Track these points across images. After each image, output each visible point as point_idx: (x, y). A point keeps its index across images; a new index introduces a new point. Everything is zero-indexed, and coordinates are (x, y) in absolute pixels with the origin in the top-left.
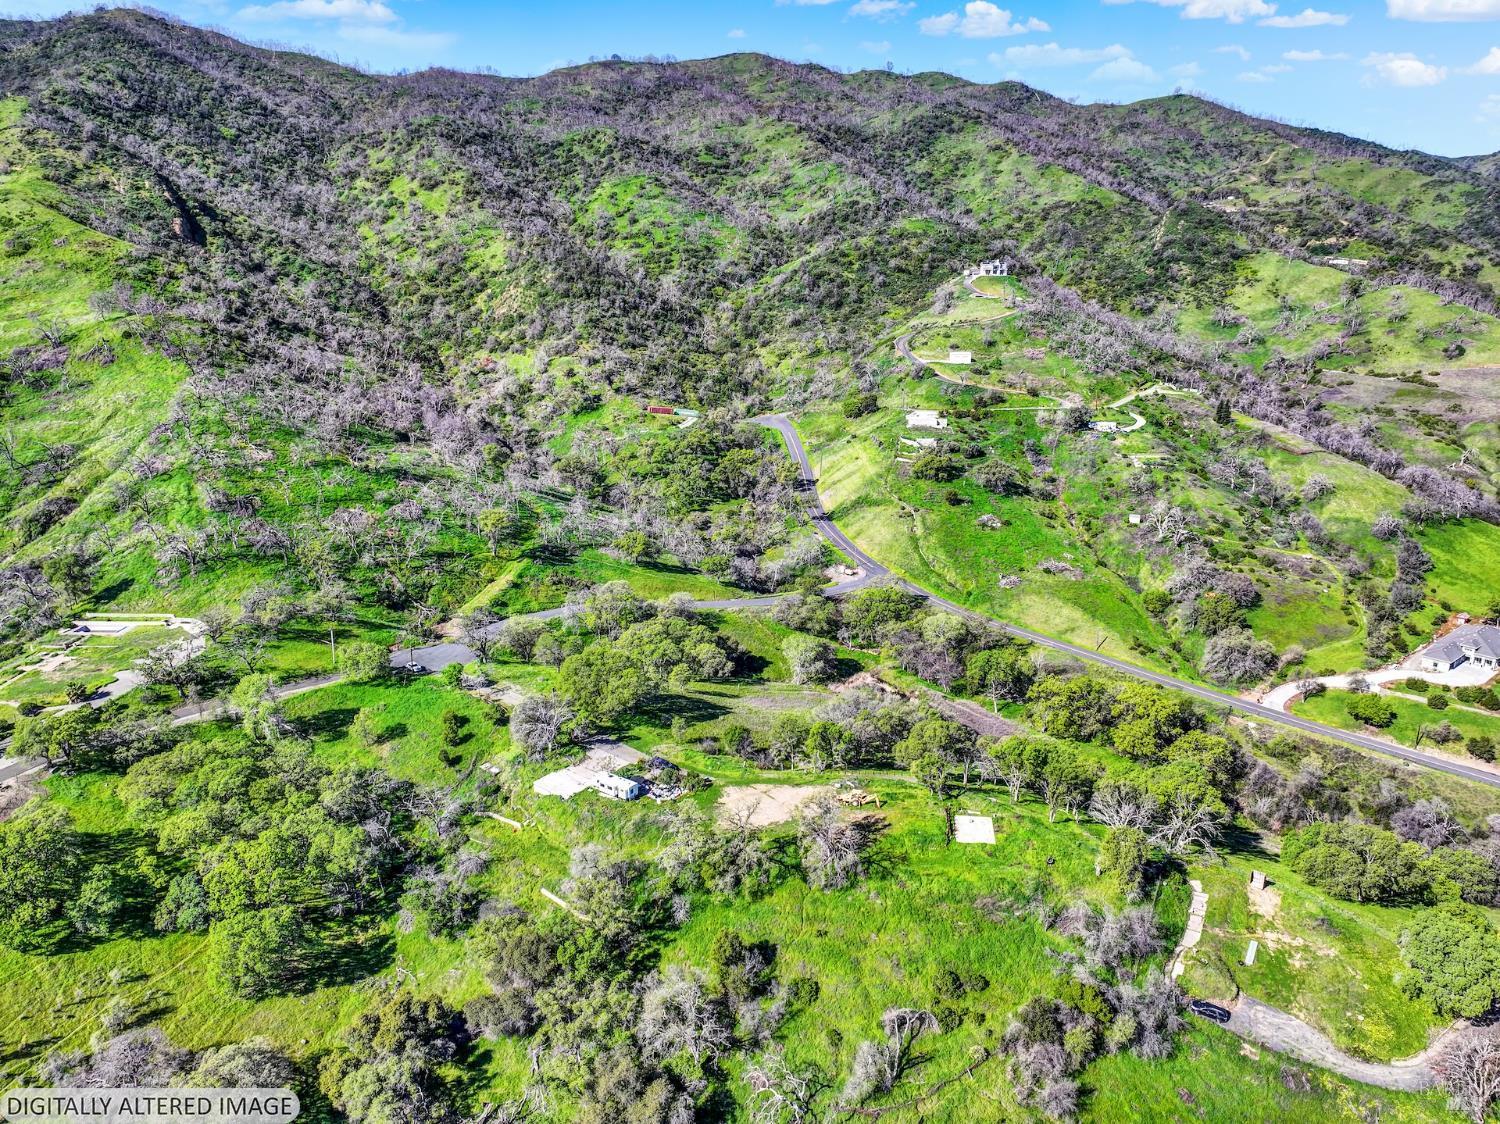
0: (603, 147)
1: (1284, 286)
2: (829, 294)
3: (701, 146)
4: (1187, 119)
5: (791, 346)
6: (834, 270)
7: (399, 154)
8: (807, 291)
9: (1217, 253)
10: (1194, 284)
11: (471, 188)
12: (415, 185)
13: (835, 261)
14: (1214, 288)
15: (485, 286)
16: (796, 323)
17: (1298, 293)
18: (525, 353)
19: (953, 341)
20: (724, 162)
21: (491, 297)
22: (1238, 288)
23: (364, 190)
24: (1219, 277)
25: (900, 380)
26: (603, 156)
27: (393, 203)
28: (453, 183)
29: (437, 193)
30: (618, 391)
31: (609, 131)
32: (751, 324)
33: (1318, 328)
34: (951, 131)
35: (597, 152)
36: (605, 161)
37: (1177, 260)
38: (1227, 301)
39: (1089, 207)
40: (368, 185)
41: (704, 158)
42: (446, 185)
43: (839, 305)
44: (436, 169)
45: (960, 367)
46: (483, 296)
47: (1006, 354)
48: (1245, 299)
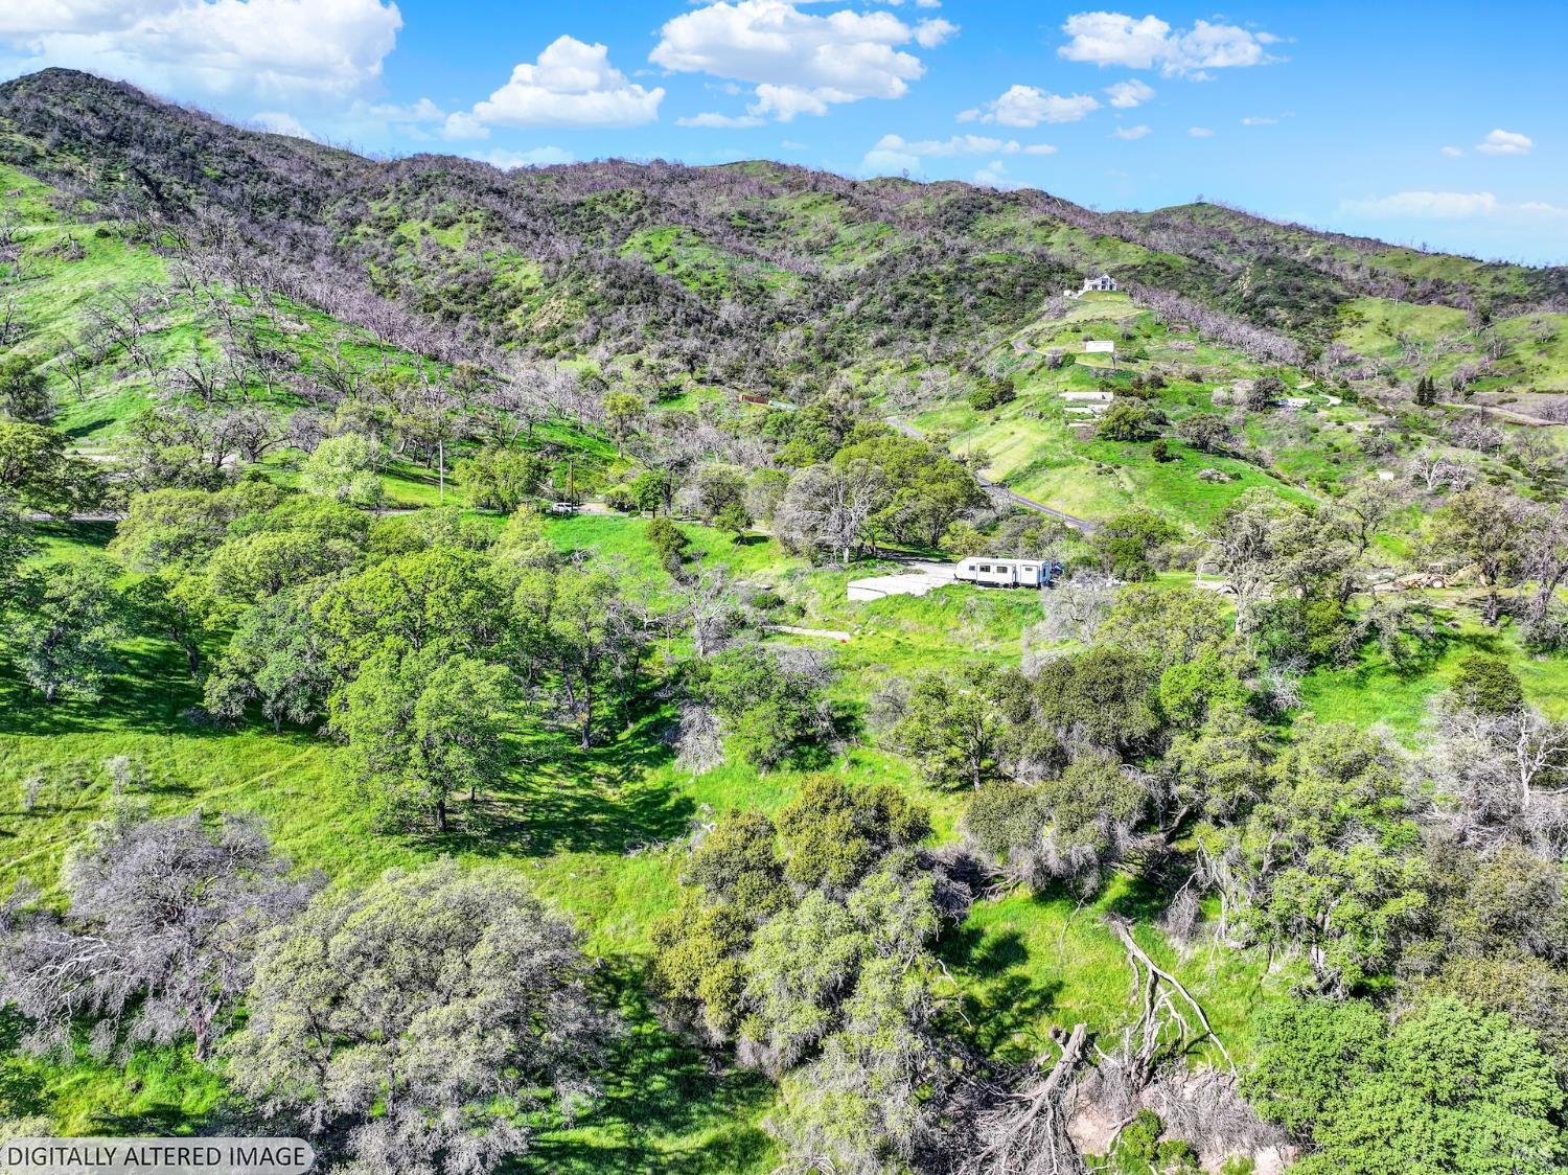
0: (630, 205)
1: (1396, 326)
2: (916, 314)
3: (733, 211)
4: (1213, 222)
5: (879, 364)
6: (917, 292)
7: (404, 203)
8: (890, 311)
9: (1314, 297)
10: (1295, 327)
11: (492, 225)
12: (427, 225)
13: (916, 284)
14: (1319, 330)
15: (519, 302)
16: (881, 343)
17: (1416, 330)
18: (575, 359)
19: (1083, 334)
20: (759, 226)
21: (527, 312)
22: (1344, 330)
23: (366, 235)
24: (1321, 321)
25: (1032, 373)
26: (631, 213)
27: (401, 241)
28: (470, 221)
29: (452, 231)
30: (701, 381)
31: (635, 191)
32: (828, 346)
33: (1452, 357)
34: (990, 212)
35: (623, 209)
36: (633, 218)
37: (1272, 305)
38: (1335, 342)
39: (1157, 268)
40: (370, 231)
41: (737, 222)
42: (463, 224)
43: (928, 325)
44: (450, 209)
45: (1103, 355)
46: (519, 311)
47: (1152, 346)
48: (1356, 339)
